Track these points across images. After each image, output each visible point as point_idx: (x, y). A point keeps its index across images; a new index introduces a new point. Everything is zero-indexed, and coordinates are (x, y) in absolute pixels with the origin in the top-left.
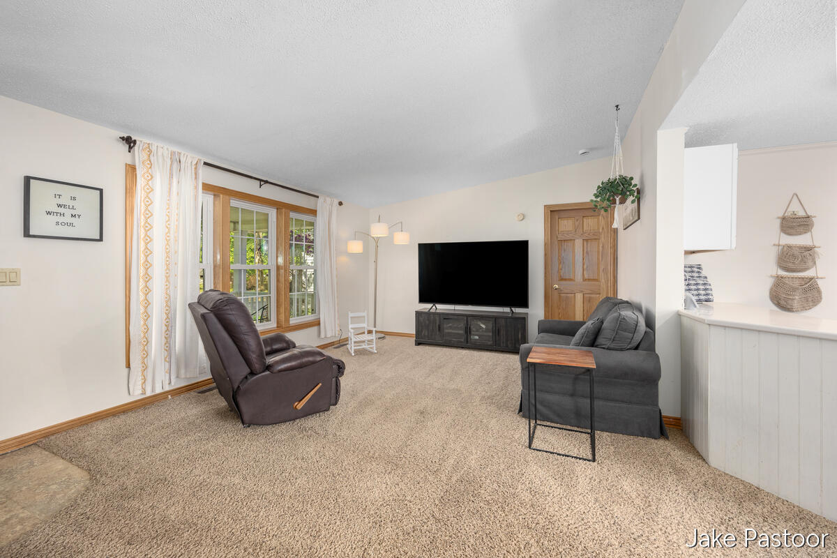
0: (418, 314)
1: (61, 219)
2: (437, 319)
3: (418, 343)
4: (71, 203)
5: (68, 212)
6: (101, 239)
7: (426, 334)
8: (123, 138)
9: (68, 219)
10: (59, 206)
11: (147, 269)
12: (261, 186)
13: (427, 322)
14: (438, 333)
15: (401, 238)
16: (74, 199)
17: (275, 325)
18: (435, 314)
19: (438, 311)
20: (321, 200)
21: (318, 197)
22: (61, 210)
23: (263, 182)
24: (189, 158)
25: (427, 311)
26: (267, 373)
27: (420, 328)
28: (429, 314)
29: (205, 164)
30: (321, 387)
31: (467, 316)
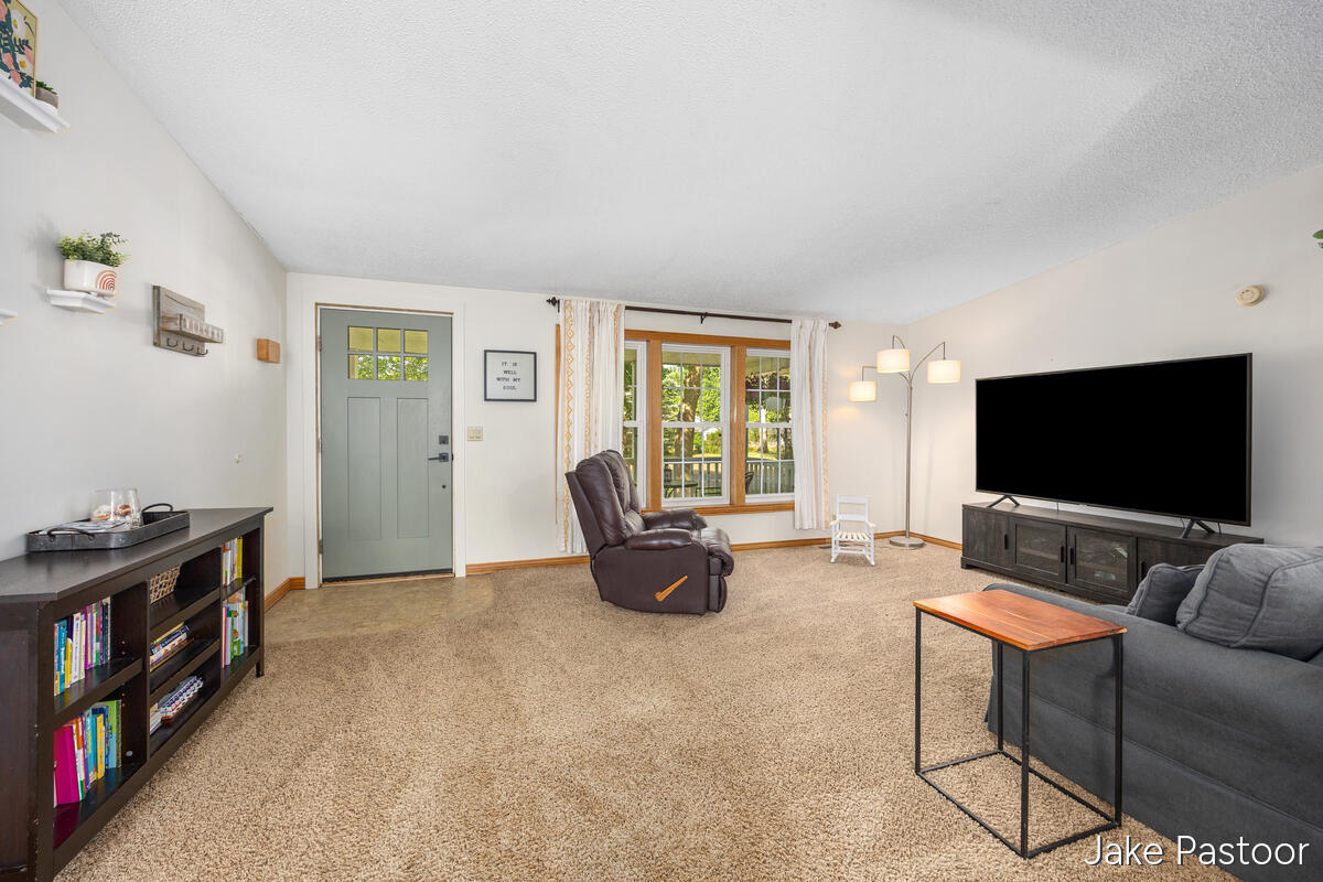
0: (968, 511)
1: (507, 384)
2: (1003, 523)
3: (967, 566)
4: (514, 369)
5: (511, 377)
6: (535, 400)
7: (982, 550)
8: (549, 301)
9: (511, 383)
10: (505, 372)
11: (569, 426)
12: (702, 320)
13: (984, 528)
14: (1004, 550)
15: (943, 372)
16: (515, 364)
17: (728, 502)
18: (1008, 516)
19: (1019, 511)
20: (794, 326)
21: (790, 321)
22: (507, 376)
23: (703, 315)
24: (609, 306)
25: (985, 507)
26: (621, 548)
27: (971, 537)
28: (988, 512)
29: (627, 308)
30: (686, 581)
31: (1067, 526)
